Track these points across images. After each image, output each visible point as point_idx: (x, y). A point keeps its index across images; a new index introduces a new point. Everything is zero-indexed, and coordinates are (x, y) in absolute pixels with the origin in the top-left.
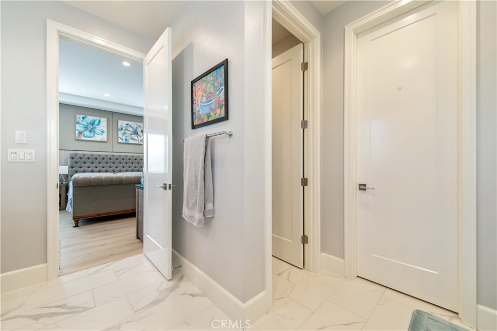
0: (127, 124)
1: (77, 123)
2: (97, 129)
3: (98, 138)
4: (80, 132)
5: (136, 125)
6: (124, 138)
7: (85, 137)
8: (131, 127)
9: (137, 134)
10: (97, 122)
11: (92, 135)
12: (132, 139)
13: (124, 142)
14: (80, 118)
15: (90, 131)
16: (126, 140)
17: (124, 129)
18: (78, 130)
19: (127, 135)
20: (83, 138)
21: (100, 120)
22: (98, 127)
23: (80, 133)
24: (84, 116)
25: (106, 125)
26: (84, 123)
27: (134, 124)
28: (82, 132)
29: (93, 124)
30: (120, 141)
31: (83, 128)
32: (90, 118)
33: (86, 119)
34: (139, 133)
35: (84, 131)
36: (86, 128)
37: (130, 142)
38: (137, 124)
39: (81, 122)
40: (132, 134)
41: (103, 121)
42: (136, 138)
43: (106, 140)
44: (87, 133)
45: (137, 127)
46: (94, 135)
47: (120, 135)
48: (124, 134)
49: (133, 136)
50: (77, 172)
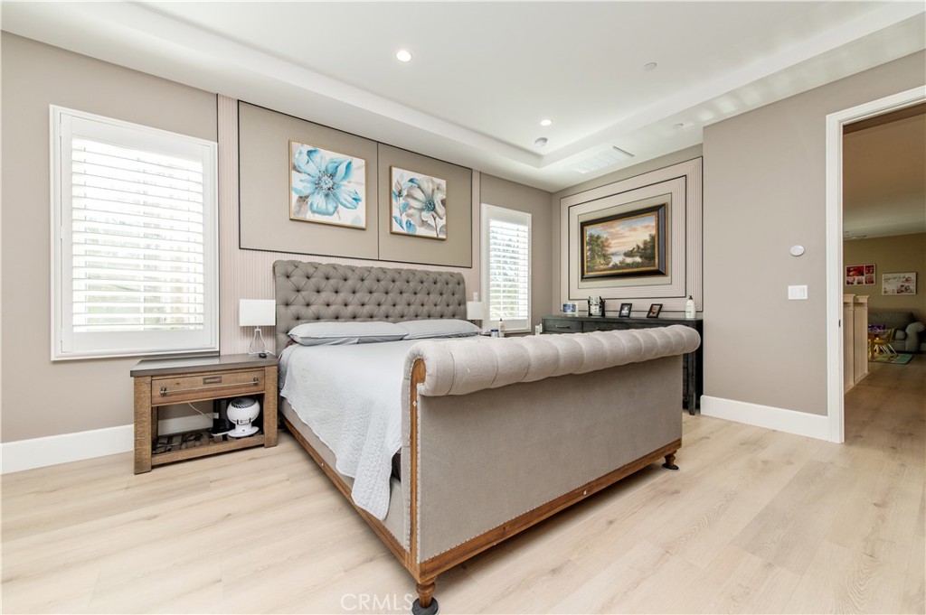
0: (411, 181)
1: (295, 168)
2: (343, 188)
3: (346, 216)
4: (301, 197)
5: (431, 185)
6: (404, 219)
7: (314, 212)
8: (419, 187)
9: (434, 209)
10: (342, 169)
11: (331, 210)
12: (424, 223)
13: (405, 231)
14: (301, 153)
15: (327, 195)
16: (409, 224)
17: (405, 193)
18: (297, 191)
19: (411, 211)
20: (310, 216)
21: (350, 163)
22: (345, 182)
23: (303, 199)
24: (311, 148)
25: (363, 180)
26: (312, 169)
27: (428, 182)
28: (307, 197)
29: (332, 176)
30: (396, 228)
31: (309, 185)
32: (326, 157)
33: (317, 157)
34: (437, 207)
35: (313, 193)
36: (318, 185)
37: (417, 233)
38: (433, 182)
39: (303, 167)
40: (422, 210)
41: (359, 168)
42: (431, 222)
43: (363, 226)
44: (318, 200)
45: (433, 191)
46: (336, 207)
47: (396, 212)
48: (407, 206)
49: (426, 216)
50: (298, 319)
